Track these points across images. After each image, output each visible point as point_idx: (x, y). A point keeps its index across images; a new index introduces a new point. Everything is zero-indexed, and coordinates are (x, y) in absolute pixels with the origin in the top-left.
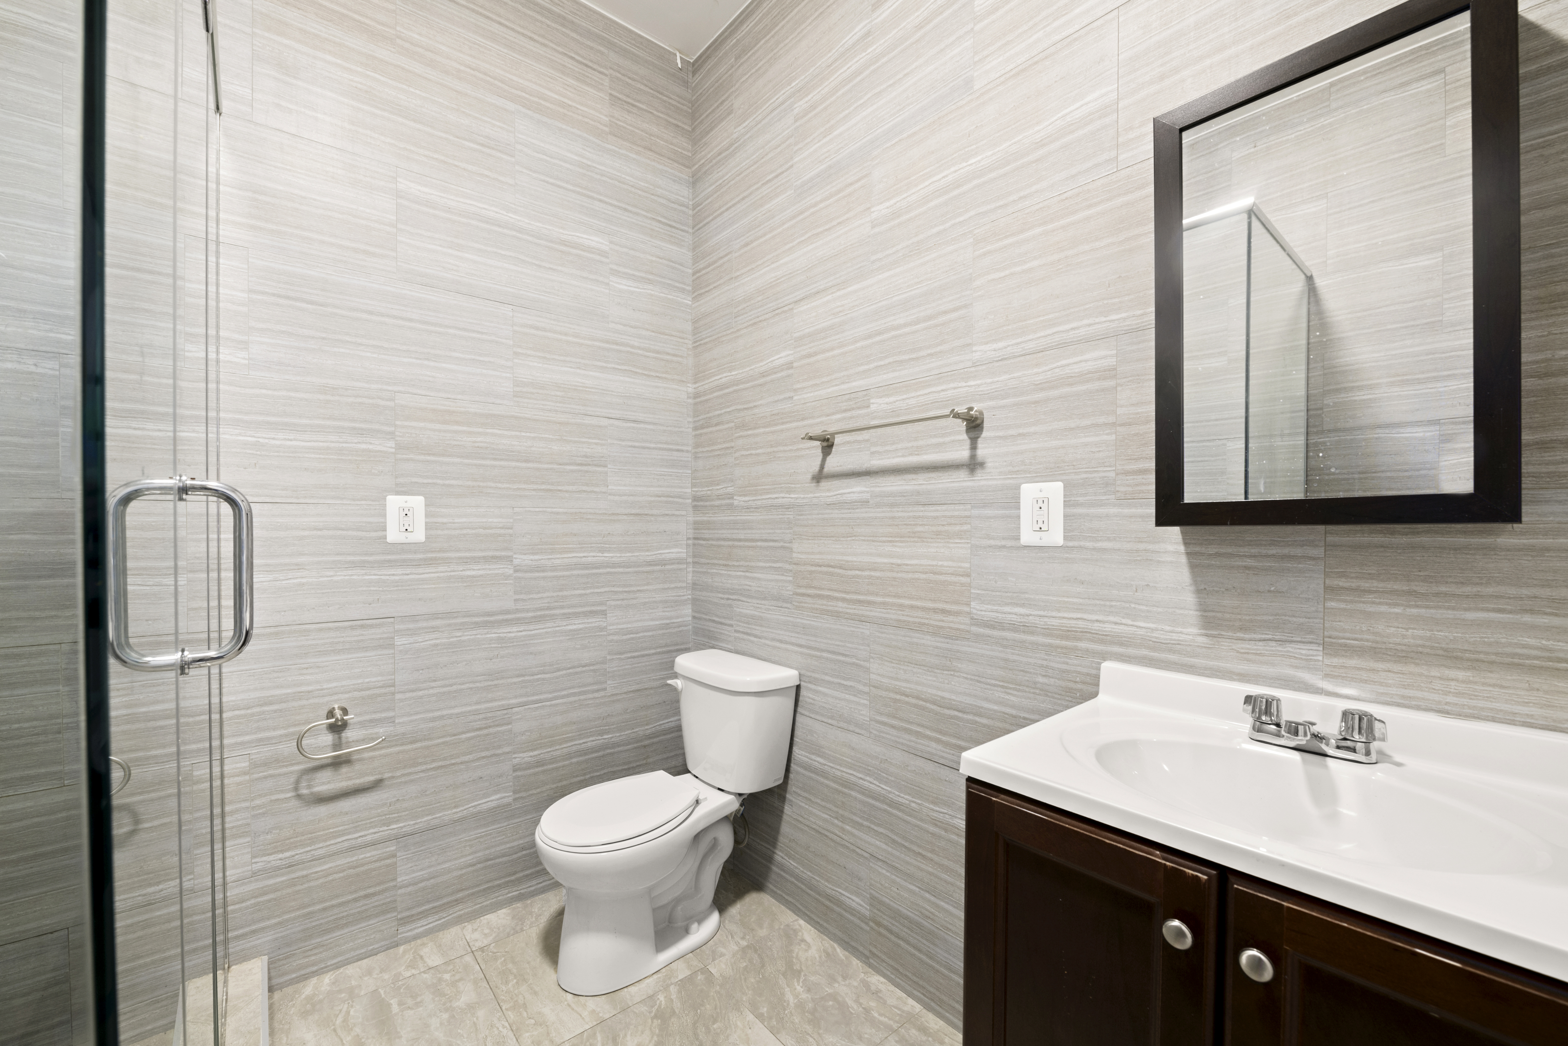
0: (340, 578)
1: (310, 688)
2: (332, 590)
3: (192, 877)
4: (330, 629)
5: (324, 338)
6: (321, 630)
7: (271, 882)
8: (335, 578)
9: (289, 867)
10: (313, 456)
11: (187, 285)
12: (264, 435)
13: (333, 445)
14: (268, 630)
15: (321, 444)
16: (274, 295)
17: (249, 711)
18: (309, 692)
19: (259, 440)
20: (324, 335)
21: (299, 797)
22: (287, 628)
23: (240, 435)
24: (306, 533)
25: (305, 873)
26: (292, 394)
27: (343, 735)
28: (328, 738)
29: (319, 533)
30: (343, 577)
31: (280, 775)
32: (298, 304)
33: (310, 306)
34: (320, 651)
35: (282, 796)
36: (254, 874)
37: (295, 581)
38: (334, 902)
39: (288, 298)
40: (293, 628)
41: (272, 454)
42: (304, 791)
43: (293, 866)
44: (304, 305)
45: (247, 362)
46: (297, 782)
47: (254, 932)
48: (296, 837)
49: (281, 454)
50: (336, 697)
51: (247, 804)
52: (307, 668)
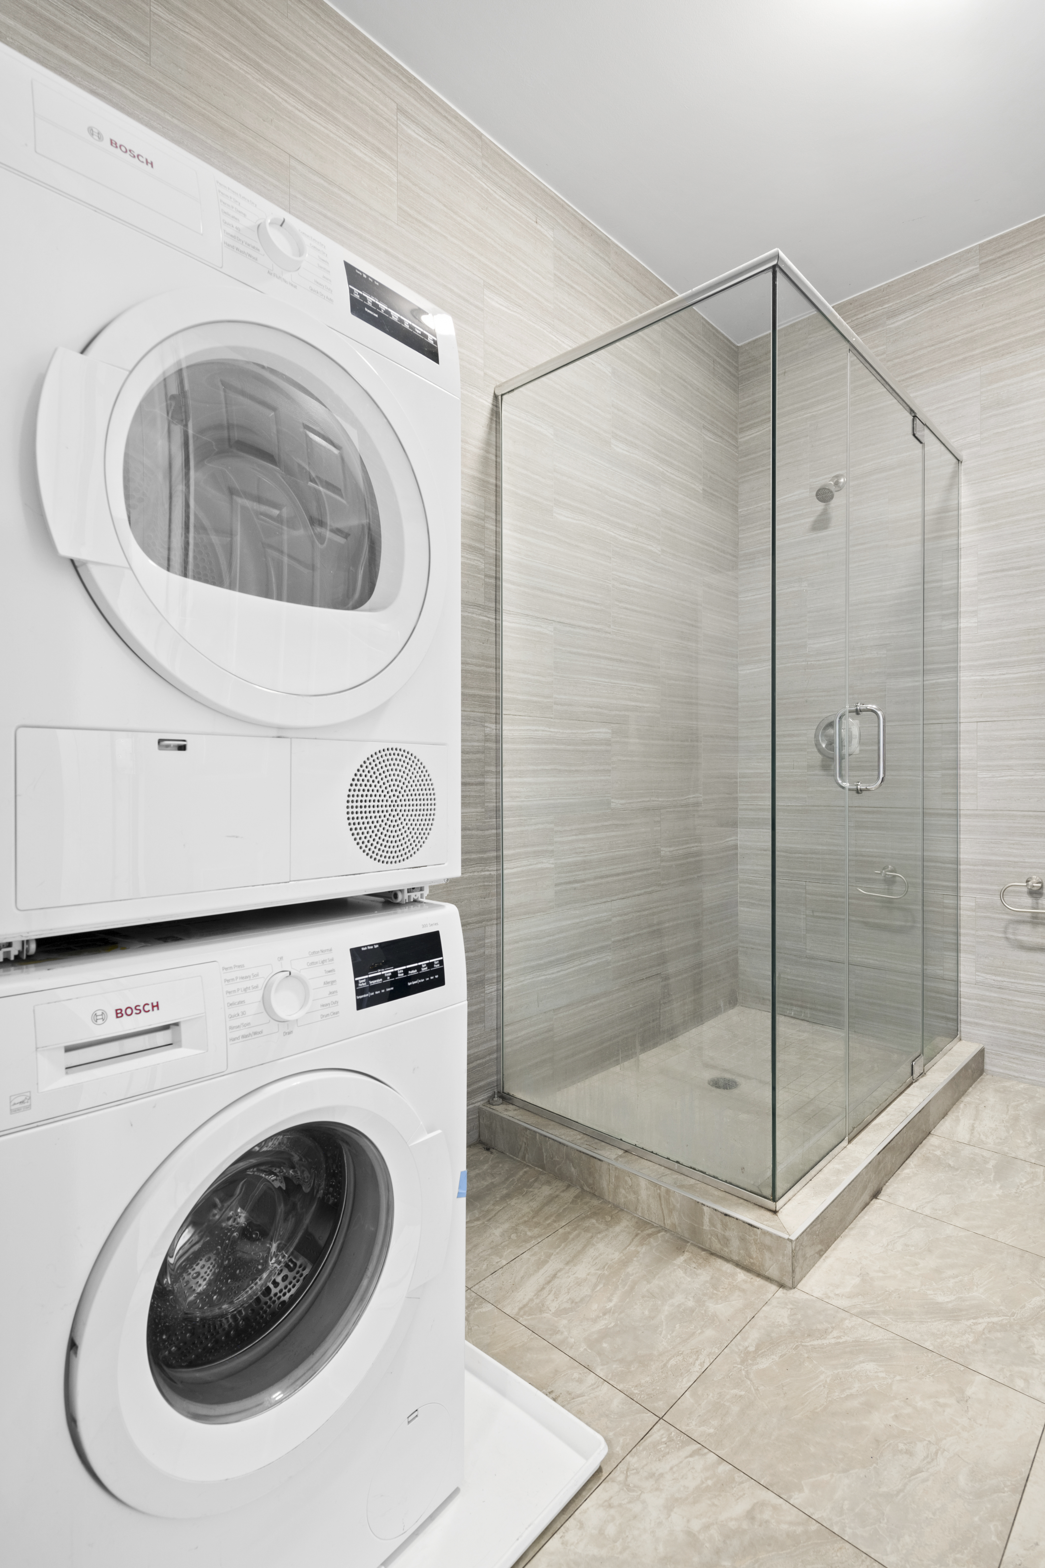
0: (1038, 777)
1: (1016, 859)
2: (1033, 786)
3: (942, 968)
4: (1031, 816)
5: (1028, 593)
6: (1024, 816)
7: (987, 993)
8: (1035, 777)
9: (999, 988)
10: (1019, 684)
11: (944, 583)
12: (987, 674)
13: (1034, 673)
14: (988, 813)
15: (1025, 674)
16: (993, 572)
17: (976, 868)
18: (1015, 862)
19: (984, 677)
20: (1028, 590)
21: (1007, 939)
22: (1001, 812)
23: (972, 676)
24: (1014, 742)
25: (1010, 998)
26: (1005, 640)
27: (1040, 901)
28: (1028, 901)
29: (1023, 742)
30: (1041, 777)
31: (994, 918)
32: (1010, 573)
33: (1018, 571)
34: (1023, 833)
35: (995, 934)
36: (977, 983)
37: (1006, 778)
38: (1032, 1031)
39: (1003, 570)
40: (1005, 812)
41: (992, 686)
42: (1011, 936)
43: (1002, 989)
44: (1014, 572)
45: (976, 624)
46: (1006, 928)
47: (977, 1024)
48: (1005, 968)
49: (998, 686)
50: (1034, 870)
51: (973, 932)
52: (1014, 844)
